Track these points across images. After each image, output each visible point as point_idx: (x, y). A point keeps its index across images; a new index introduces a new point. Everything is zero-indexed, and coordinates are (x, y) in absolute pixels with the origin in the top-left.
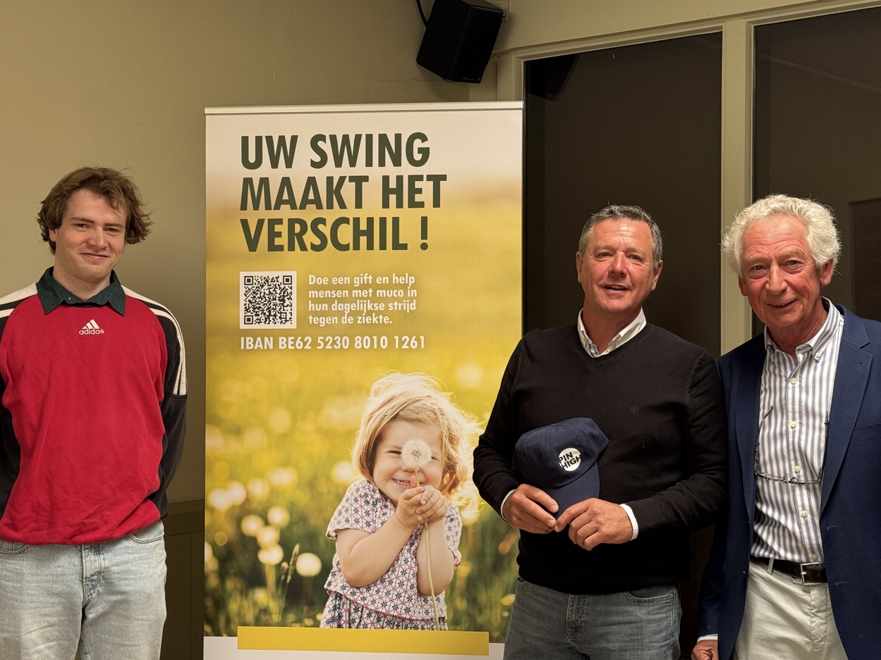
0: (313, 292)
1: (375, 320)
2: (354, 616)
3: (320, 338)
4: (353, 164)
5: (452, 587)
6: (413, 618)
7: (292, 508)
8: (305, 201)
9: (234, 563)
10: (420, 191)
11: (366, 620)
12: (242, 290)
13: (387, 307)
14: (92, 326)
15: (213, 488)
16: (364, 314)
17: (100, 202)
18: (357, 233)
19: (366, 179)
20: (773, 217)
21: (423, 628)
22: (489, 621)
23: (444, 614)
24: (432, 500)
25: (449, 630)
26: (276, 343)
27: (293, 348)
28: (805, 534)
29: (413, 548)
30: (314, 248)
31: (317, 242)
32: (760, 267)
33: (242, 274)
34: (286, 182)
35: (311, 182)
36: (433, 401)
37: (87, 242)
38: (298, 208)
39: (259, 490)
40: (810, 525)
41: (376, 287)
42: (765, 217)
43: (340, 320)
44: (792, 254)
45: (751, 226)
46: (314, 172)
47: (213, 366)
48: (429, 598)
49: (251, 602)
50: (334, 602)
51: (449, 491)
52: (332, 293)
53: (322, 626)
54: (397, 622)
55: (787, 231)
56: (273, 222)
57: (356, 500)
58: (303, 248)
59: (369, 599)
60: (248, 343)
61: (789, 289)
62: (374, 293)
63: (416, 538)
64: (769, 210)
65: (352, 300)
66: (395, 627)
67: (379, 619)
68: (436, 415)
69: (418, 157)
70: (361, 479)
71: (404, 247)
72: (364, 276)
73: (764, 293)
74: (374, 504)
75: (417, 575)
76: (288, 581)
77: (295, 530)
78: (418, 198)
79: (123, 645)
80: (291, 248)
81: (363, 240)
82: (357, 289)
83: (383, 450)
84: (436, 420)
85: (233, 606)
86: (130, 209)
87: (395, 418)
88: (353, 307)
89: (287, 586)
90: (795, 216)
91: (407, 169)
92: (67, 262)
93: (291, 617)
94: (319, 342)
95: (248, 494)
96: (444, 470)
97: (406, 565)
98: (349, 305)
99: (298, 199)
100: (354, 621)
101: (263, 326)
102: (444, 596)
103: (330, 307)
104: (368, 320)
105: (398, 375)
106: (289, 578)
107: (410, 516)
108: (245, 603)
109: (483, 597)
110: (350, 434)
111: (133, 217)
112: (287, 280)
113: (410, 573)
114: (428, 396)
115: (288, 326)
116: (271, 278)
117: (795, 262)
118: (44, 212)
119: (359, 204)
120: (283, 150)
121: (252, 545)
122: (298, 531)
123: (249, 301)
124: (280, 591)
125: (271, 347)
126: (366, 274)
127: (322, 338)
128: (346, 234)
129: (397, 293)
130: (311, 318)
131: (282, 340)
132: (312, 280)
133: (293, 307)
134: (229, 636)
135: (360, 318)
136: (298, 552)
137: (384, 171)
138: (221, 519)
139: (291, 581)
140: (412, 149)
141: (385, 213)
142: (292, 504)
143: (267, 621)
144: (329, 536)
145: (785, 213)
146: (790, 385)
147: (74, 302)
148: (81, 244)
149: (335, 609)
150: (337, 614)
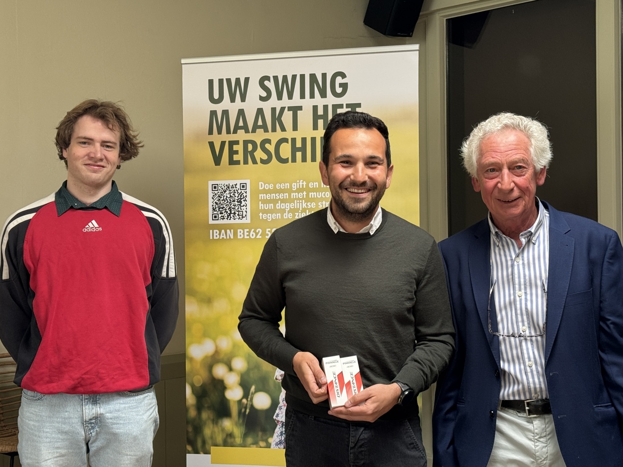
0: (262, 195)
3: (268, 230)
4: (290, 97)
7: (249, 358)
8: (256, 127)
9: (208, 399)
12: (211, 195)
13: (317, 205)
14: (93, 225)
15: (191, 343)
16: (300, 211)
18: (294, 150)
19: (300, 108)
20: (505, 131)
26: (235, 234)
27: (248, 237)
28: (531, 380)
30: (263, 161)
31: (265, 157)
32: (493, 170)
33: (211, 183)
34: (241, 113)
35: (260, 112)
38: (250, 130)
39: (225, 344)
40: (535, 373)
41: (309, 190)
43: (282, 216)
44: (520, 161)
45: (487, 137)
46: (262, 105)
47: (190, 253)
49: (220, 428)
50: (281, 429)
52: (277, 195)
53: (272, 447)
55: (514, 143)
56: (232, 143)
58: (255, 162)
60: (216, 234)
61: (515, 188)
62: (307, 195)
64: (502, 125)
65: (290, 200)
69: (339, 90)
72: (299, 182)
73: (496, 191)
76: (247, 413)
77: (251, 375)
80: (246, 162)
81: (299, 155)
82: (295, 192)
85: (207, 431)
88: (291, 205)
89: (246, 417)
90: (521, 130)
91: (331, 100)
93: (250, 440)
94: (267, 232)
95: (217, 347)
98: (289, 204)
99: (250, 126)
101: (225, 221)
103: (275, 206)
106: (248, 411)
108: (216, 429)
112: (243, 187)
116: (231, 185)
117: (520, 167)
119: (295, 128)
120: (239, 89)
121: (219, 386)
122: (254, 375)
123: (216, 203)
124: (241, 421)
125: (232, 237)
126: (301, 181)
127: (270, 230)
128: (286, 150)
129: (324, 195)
130: (261, 214)
131: (240, 232)
132: (262, 186)
133: (248, 207)
134: (205, 453)
135: (297, 214)
136: (254, 391)
137: (314, 102)
138: (198, 366)
139: (249, 413)
140: (335, 84)
141: (315, 134)
142: (249, 355)
143: (232, 443)
144: (276, 379)
145: (514, 128)
146: (515, 263)
147: (79, 207)
149: (282, 435)
150: (283, 438)
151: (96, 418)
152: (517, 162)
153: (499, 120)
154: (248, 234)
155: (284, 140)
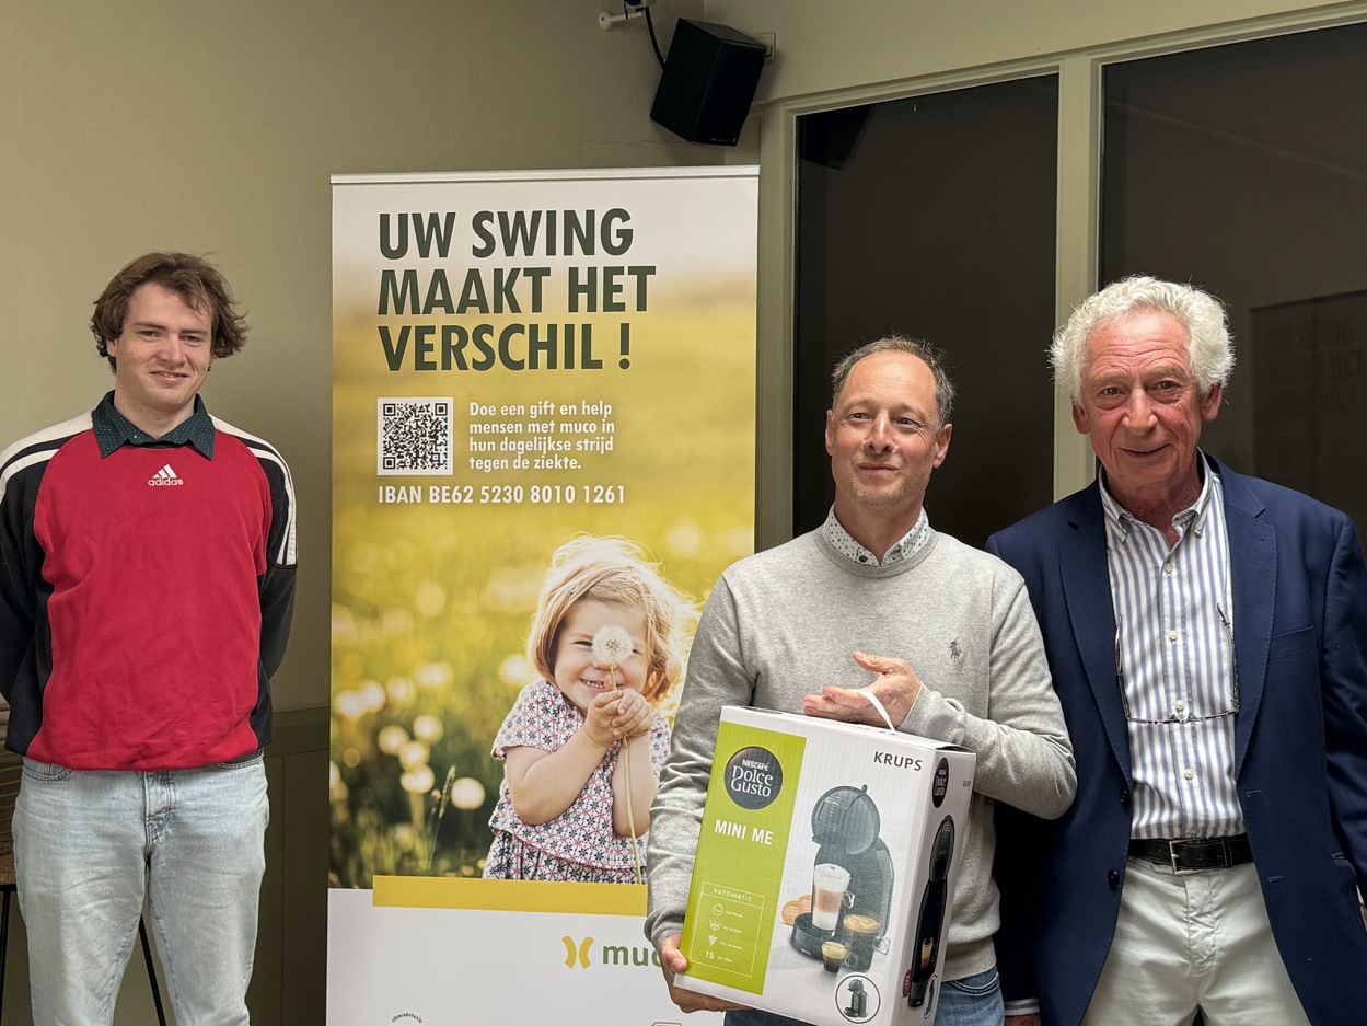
0: (475, 425)
1: (558, 464)
2: (527, 863)
3: (484, 488)
4: (529, 251)
6: (607, 867)
7: (445, 717)
8: (465, 303)
9: (369, 790)
10: (619, 288)
11: (543, 869)
12: (381, 423)
13: (574, 447)
14: (167, 474)
15: (341, 689)
16: (543, 456)
17: (175, 300)
18: (535, 346)
19: (546, 272)
20: (1137, 313)
21: (619, 881)
24: (633, 708)
26: (425, 494)
27: (449, 501)
29: (607, 773)
30: (477, 365)
31: (481, 357)
32: (1115, 391)
33: (381, 402)
34: (439, 276)
35: (474, 275)
36: (635, 574)
37: (157, 356)
38: (456, 308)
39: (402, 692)
41: (559, 419)
42: (1124, 312)
43: (511, 464)
44: (1168, 372)
45: (1102, 327)
46: (477, 263)
47: (341, 526)
48: (628, 841)
49: (391, 842)
50: (501, 844)
51: (656, 696)
52: (502, 427)
53: (484, 875)
54: (585, 872)
55: (1156, 337)
56: (423, 331)
57: (531, 707)
58: (462, 366)
59: (548, 841)
60: (389, 494)
61: (1158, 427)
62: (557, 428)
63: (611, 759)
64: (1131, 301)
65: (527, 437)
66: (583, 879)
67: (560, 869)
68: (639, 594)
69: (616, 242)
70: (538, 678)
71: (598, 364)
72: (543, 404)
73: (1120, 434)
74: (556, 713)
75: (613, 809)
76: (441, 815)
77: (450, 747)
78: (617, 298)
79: (206, 907)
80: (446, 366)
81: (543, 355)
82: (535, 421)
83: (568, 640)
84: (639, 600)
85: (367, 848)
86: (218, 310)
87: (583, 597)
88: (529, 446)
89: (439, 822)
90: (1170, 311)
91: (601, 259)
92: (131, 383)
93: (444, 864)
94: (483, 493)
95: (387, 697)
96: (649, 667)
97: (597, 796)
98: (523, 443)
99: (456, 300)
100: (527, 870)
101: (407, 471)
103: (498, 445)
104: (550, 462)
105: (589, 538)
106: (442, 811)
107: (605, 729)
108: (383, 845)
110: (524, 619)
111: (221, 320)
112: (441, 409)
113: (603, 807)
114: (629, 568)
115: (441, 471)
116: (419, 406)
117: (1169, 384)
118: (98, 314)
119: (537, 307)
120: (435, 232)
121: (391, 766)
122: (453, 748)
123: (390, 437)
124: (429, 829)
125: (419, 500)
126: (547, 402)
127: (487, 488)
128: (519, 347)
129: (587, 428)
130: (472, 461)
131: (433, 491)
132: (475, 409)
133: (449, 446)
134: (362, 888)
135: (538, 461)
136: (454, 776)
137: (571, 261)
138: (352, 731)
139: (444, 815)
140: (609, 231)
141: (572, 318)
142: (446, 712)
143: (412, 868)
144: (495, 755)
145: (1155, 307)
146: (1164, 574)
147: (142, 442)
148: (150, 359)
149: (502, 854)
150: (505, 861)
151: (168, 809)
152: (1163, 375)
153: (1125, 292)
154: (448, 494)
155: (517, 328)
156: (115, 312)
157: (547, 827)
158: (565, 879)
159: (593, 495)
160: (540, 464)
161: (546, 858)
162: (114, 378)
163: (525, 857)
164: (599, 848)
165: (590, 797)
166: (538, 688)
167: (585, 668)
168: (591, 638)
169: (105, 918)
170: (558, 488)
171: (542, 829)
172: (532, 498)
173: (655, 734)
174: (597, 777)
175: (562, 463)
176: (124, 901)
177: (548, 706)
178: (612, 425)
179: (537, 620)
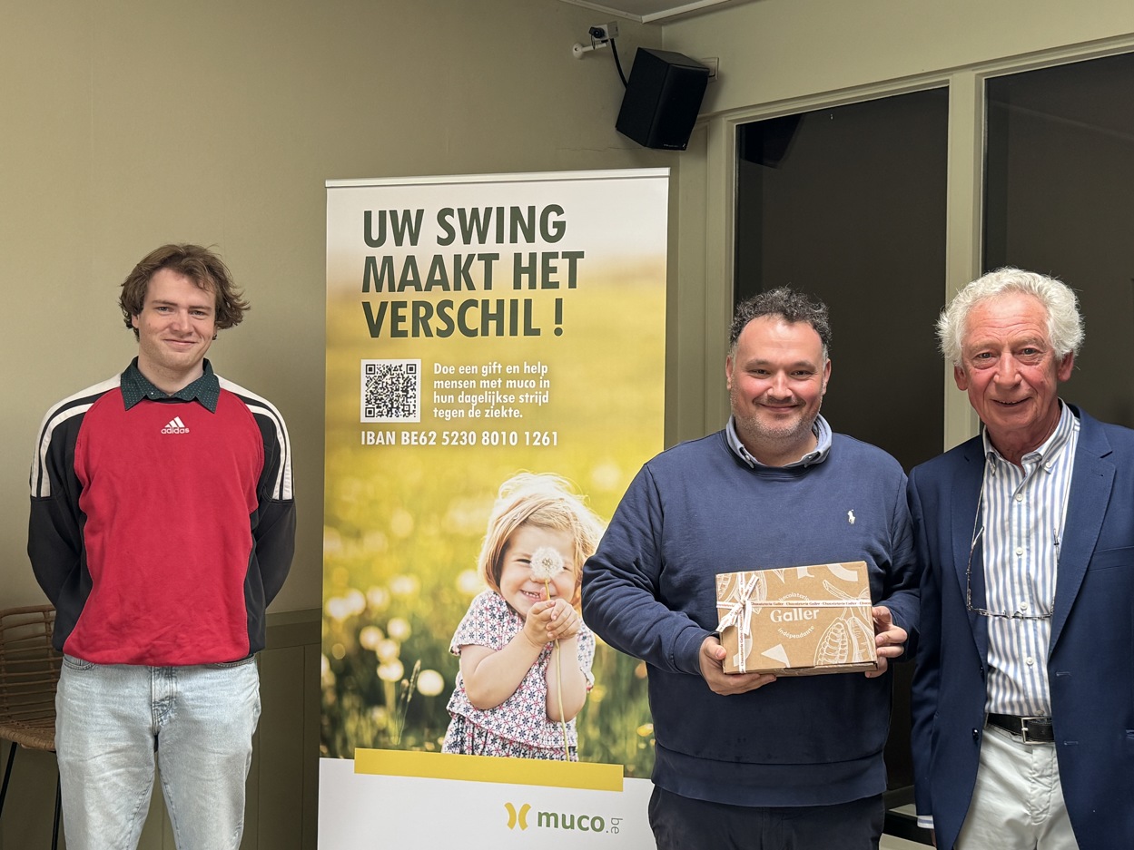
0: (439, 382)
1: (504, 414)
2: (477, 741)
3: (445, 433)
4: (482, 240)
5: (583, 713)
6: (542, 746)
7: (413, 620)
8: (431, 282)
9: (352, 678)
10: (554, 270)
11: (490, 747)
12: (364, 380)
13: (517, 400)
14: (177, 424)
15: (331, 596)
16: (492, 407)
17: (185, 282)
18: (486, 316)
19: (496, 256)
20: (1007, 294)
21: (552, 758)
22: (624, 753)
23: (575, 744)
24: (563, 614)
25: (580, 761)
26: (398, 438)
27: (417, 443)
28: (1029, 686)
29: (542, 668)
30: (441, 333)
31: (444, 327)
33: (364, 363)
34: (411, 261)
35: (438, 260)
36: (566, 505)
37: (170, 326)
38: (423, 288)
39: (379, 599)
40: (1036, 675)
41: (505, 377)
43: (466, 414)
44: (1030, 341)
46: (441, 250)
47: (333, 463)
48: (558, 725)
49: (369, 722)
50: (456, 725)
52: (459, 383)
53: (443, 751)
54: (523, 750)
55: (1022, 313)
56: (397, 305)
57: (481, 613)
58: (429, 333)
59: (495, 723)
60: (369, 438)
61: (1023, 383)
62: (503, 384)
63: (545, 657)
65: (479, 391)
66: (522, 755)
67: (504, 747)
68: (569, 521)
69: (552, 232)
70: (488, 589)
71: (537, 332)
72: (492, 365)
73: (992, 387)
74: (501, 618)
75: (546, 698)
76: (409, 700)
77: (416, 645)
78: (552, 278)
80: (416, 334)
81: (492, 324)
82: (486, 379)
83: (511, 558)
84: (569, 526)
85: (350, 726)
86: (220, 292)
87: (524, 523)
88: (481, 399)
89: (407, 707)
90: (1033, 295)
91: (540, 246)
92: (149, 348)
93: (411, 740)
94: (444, 437)
95: (367, 603)
96: (577, 581)
97: (534, 687)
98: (476, 396)
99: (423, 280)
101: (384, 419)
102: (575, 723)
103: (456, 399)
104: (496, 413)
105: (528, 475)
106: (410, 697)
107: (540, 632)
108: (363, 723)
109: (617, 726)
110: (476, 540)
112: (411, 369)
113: (538, 696)
114: (561, 499)
115: (411, 419)
116: (394, 366)
117: (1031, 350)
119: (488, 286)
120: (408, 226)
121: (369, 659)
122: (419, 645)
123: (371, 391)
124: (400, 711)
125: (393, 443)
126: (495, 363)
127: (448, 433)
128: (474, 318)
129: (528, 384)
130: (436, 411)
131: (405, 436)
132: (438, 369)
133: (417, 400)
134: (346, 758)
135: (488, 411)
136: (419, 668)
137: (516, 248)
138: (339, 630)
139: (411, 700)
140: (547, 223)
141: (516, 295)
142: (414, 615)
143: (386, 743)
144: (452, 652)
145: (1022, 291)
146: (1015, 503)
147: (157, 397)
148: (165, 328)
149: (457, 733)
150: (459, 739)
151: (170, 698)
152: (1025, 343)
154: (416, 438)
156: (136, 293)
157: (493, 712)
158: (508, 756)
159: (532, 439)
160: (490, 414)
161: (492, 737)
162: (138, 345)
163: (476, 736)
164: (535, 731)
165: (528, 688)
166: (487, 597)
167: (525, 581)
168: (529, 556)
169: (122, 784)
170: (504, 433)
171: (489, 713)
172: (483, 441)
173: (581, 637)
174: (534, 671)
175: (508, 413)
176: (137, 770)
177: (495, 612)
178: (548, 381)
179: (487, 541)
